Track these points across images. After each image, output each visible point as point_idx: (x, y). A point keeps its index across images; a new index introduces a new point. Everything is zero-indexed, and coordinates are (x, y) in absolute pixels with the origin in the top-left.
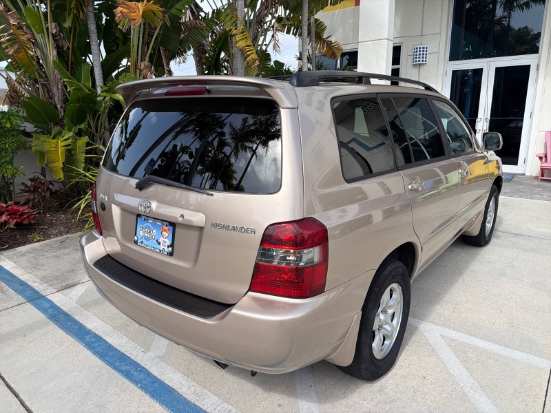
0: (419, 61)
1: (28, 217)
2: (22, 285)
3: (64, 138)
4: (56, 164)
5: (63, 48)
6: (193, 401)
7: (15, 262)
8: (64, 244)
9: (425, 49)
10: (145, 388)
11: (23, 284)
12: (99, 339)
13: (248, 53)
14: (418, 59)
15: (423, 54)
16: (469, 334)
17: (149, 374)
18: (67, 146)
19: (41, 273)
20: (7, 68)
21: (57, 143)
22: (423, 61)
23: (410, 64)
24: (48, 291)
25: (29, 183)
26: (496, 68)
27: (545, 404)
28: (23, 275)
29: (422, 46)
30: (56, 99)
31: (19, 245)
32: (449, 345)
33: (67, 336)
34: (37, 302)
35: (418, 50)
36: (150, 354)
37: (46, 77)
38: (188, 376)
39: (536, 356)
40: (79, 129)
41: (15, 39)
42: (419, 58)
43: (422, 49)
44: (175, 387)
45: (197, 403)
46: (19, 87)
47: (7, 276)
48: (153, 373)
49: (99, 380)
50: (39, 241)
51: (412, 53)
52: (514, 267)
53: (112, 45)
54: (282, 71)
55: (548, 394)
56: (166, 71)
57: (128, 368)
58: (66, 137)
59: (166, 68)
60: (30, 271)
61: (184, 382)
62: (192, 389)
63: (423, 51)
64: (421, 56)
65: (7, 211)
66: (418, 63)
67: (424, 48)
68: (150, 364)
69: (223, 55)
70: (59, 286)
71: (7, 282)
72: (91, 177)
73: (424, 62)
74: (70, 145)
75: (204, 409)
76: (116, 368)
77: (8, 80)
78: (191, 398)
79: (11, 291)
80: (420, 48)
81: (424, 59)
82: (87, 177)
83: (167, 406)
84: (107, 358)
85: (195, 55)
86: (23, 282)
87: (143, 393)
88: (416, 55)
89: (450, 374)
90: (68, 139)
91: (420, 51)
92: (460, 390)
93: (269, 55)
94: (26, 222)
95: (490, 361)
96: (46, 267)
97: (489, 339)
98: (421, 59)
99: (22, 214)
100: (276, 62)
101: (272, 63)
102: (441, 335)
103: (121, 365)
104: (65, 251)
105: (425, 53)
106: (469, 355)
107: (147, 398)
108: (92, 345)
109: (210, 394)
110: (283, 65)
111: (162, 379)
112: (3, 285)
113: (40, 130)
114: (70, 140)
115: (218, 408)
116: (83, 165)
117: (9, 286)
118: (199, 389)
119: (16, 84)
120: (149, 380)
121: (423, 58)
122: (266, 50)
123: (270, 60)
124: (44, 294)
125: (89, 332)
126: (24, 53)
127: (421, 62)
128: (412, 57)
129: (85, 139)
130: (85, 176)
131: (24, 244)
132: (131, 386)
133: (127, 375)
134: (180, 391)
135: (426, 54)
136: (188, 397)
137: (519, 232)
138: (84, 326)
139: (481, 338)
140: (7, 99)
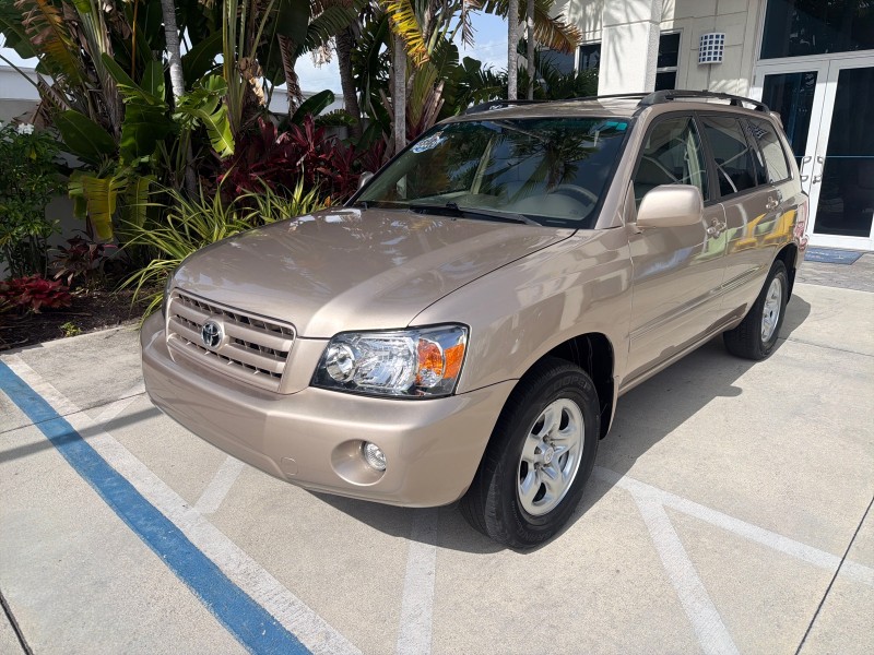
0: (709, 59)
1: (60, 298)
2: (33, 399)
3: (118, 177)
4: (104, 216)
5: (122, 36)
6: (240, 584)
7: (31, 365)
8: (110, 341)
9: (720, 39)
10: (171, 562)
11: (36, 397)
12: (123, 483)
13: (411, 43)
14: (707, 56)
15: (716, 48)
16: (712, 507)
17: (184, 540)
18: (119, 189)
19: (65, 382)
20: (39, 68)
21: (106, 185)
22: (715, 59)
23: (694, 64)
24: (68, 409)
25: (68, 247)
26: (841, 71)
27: (810, 627)
28: (39, 384)
29: (715, 34)
30: (112, 116)
31: (46, 339)
32: (674, 523)
33: (78, 476)
34: (48, 424)
35: (708, 40)
36: (194, 510)
37: (98, 82)
38: (242, 547)
39: (816, 548)
40: (141, 164)
41: (45, 21)
42: (710, 53)
43: (714, 39)
44: (218, 563)
45: (245, 589)
46: (56, 97)
47: (15, 385)
48: (190, 539)
49: (107, 545)
50: (74, 335)
51: (697, 46)
52: (819, 403)
53: (200, 30)
54: (477, 75)
55: (822, 610)
56: (287, 75)
57: (155, 529)
58: (120, 175)
59: (286, 68)
60: (50, 379)
61: (233, 556)
62: (243, 567)
63: (717, 42)
64: (713, 50)
65: (29, 287)
66: (706, 62)
67: (717, 36)
68: (189, 525)
69: (383, 48)
70: (85, 403)
71: (13, 393)
72: (154, 238)
73: (718, 61)
74: (123, 188)
75: (253, 598)
76: (137, 530)
77: (41, 86)
78: (237, 579)
79: (16, 407)
80: (712, 37)
81: (718, 56)
82: (150, 238)
83: (198, 590)
84: (128, 514)
85: (340, 50)
86: (36, 394)
87: (167, 568)
88: (705, 49)
89: (663, 569)
90: (123, 178)
91: (711, 42)
92: (672, 594)
93: (455, 48)
94: (56, 305)
95: (736, 552)
96: (75, 374)
97: (743, 516)
98: (712, 56)
99: (53, 292)
100: (467, 60)
101: (461, 62)
102: (665, 507)
103: (146, 525)
104: (110, 351)
105: (719, 45)
106: (703, 539)
107: (171, 577)
108: (111, 493)
109: (268, 575)
110: (478, 64)
111: (202, 550)
112: (6, 397)
113: (88, 165)
114: (126, 180)
115: (276, 598)
116: (144, 220)
117: (13, 399)
118: (253, 566)
119: (53, 93)
120: (181, 549)
121: (716, 53)
122: (451, 41)
123: (457, 56)
124: (61, 413)
125: (112, 473)
126: (60, 44)
127: (712, 61)
128: (697, 53)
129: (149, 180)
130: (147, 236)
131: (52, 338)
132: (153, 556)
133: (152, 540)
134: (224, 569)
135: (721, 48)
136: (234, 579)
137: (845, 346)
138: (106, 464)
139: (731, 515)
140: (39, 116)
